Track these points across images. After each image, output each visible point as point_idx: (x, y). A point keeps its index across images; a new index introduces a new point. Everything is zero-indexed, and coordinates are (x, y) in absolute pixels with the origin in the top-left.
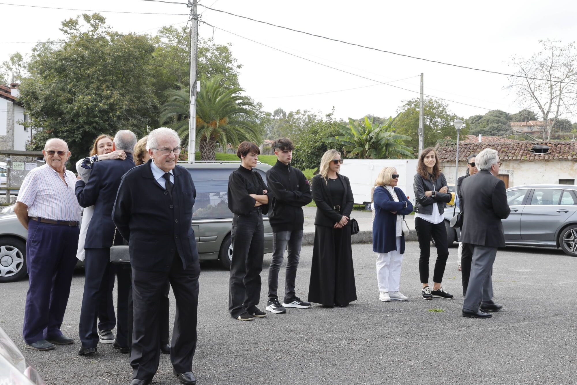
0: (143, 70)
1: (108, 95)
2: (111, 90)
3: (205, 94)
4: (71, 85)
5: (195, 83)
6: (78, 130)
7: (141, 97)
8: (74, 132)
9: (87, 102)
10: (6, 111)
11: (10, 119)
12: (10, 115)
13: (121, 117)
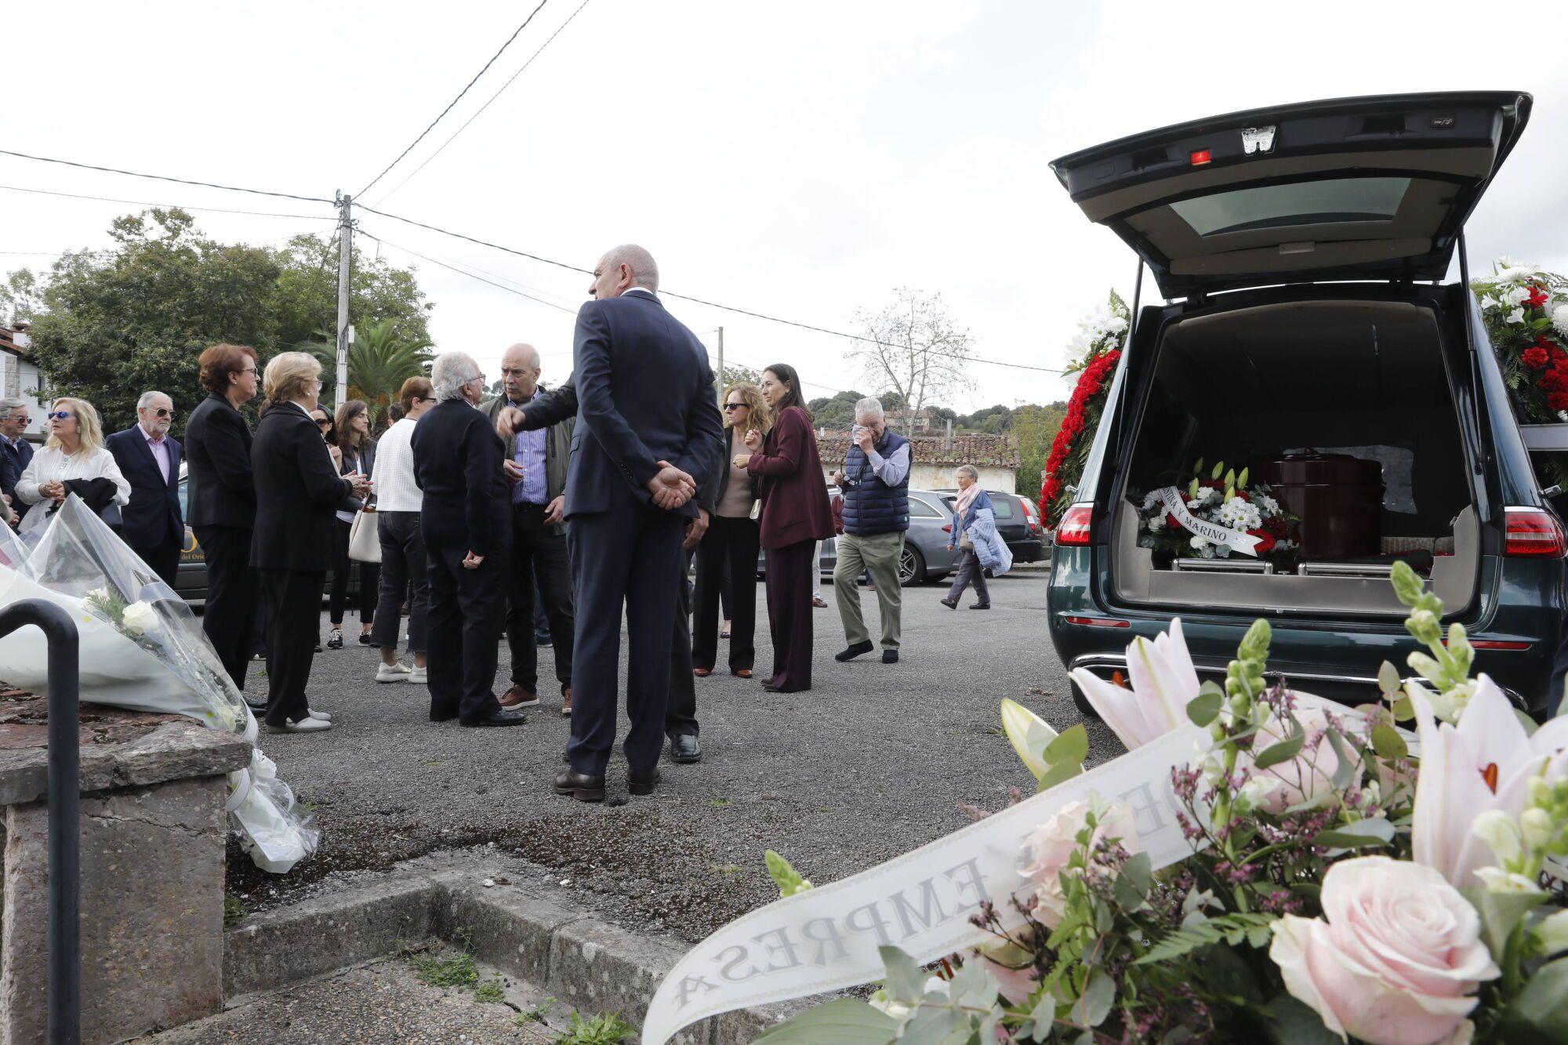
0: (260, 307)
2: (202, 339)
3: (367, 349)
4: (129, 328)
9: (158, 358)
10: (4, 371)
11: (11, 386)
12: (11, 379)
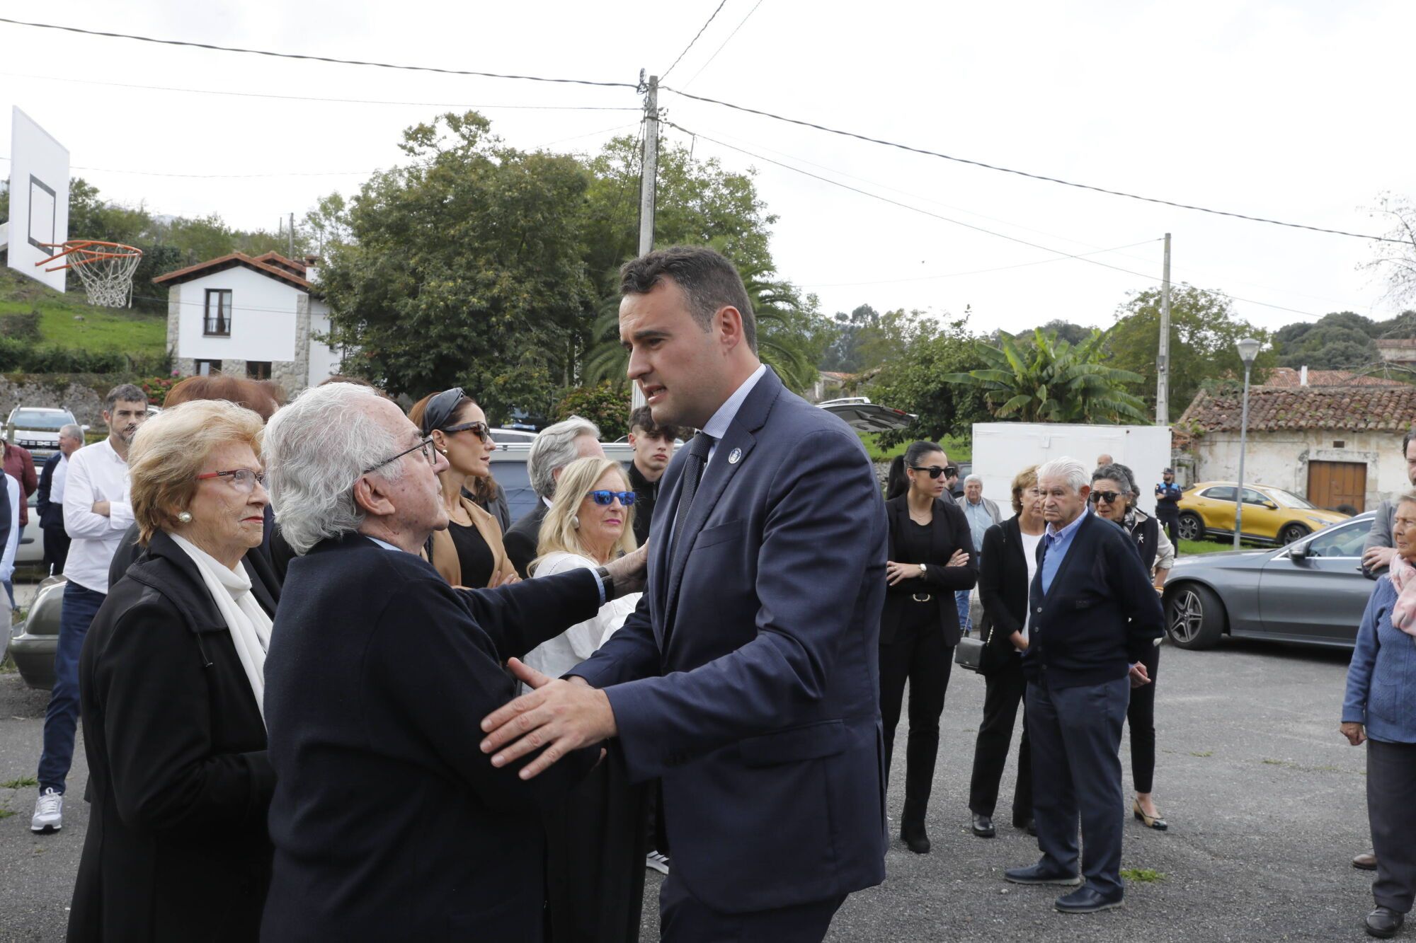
0: (563, 229)
1: (489, 281)
2: (496, 270)
4: (417, 258)
6: (428, 353)
7: (557, 284)
8: (419, 358)
9: (446, 295)
10: (295, 311)
11: (302, 329)
12: (302, 320)
13: (514, 326)
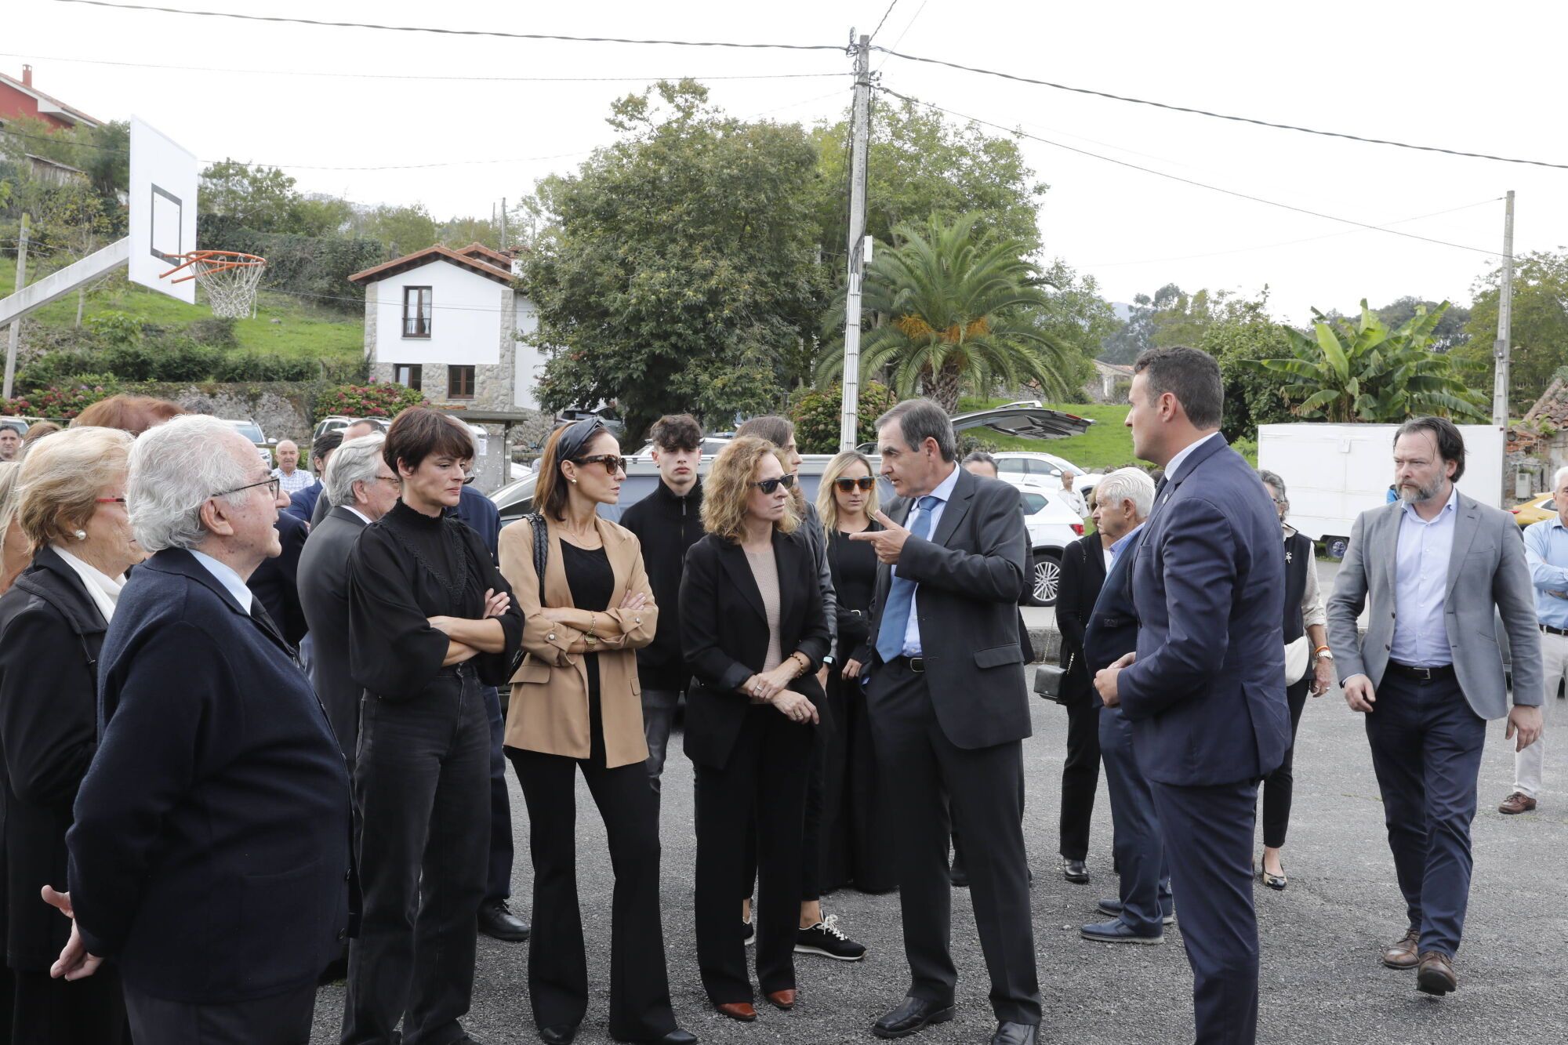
0: (789, 208)
1: (706, 271)
2: (714, 258)
3: (935, 258)
4: (626, 247)
5: (861, 241)
6: (639, 353)
7: (782, 273)
8: (630, 358)
9: (658, 287)
10: (500, 309)
11: (507, 328)
12: (507, 318)
13: (735, 322)
